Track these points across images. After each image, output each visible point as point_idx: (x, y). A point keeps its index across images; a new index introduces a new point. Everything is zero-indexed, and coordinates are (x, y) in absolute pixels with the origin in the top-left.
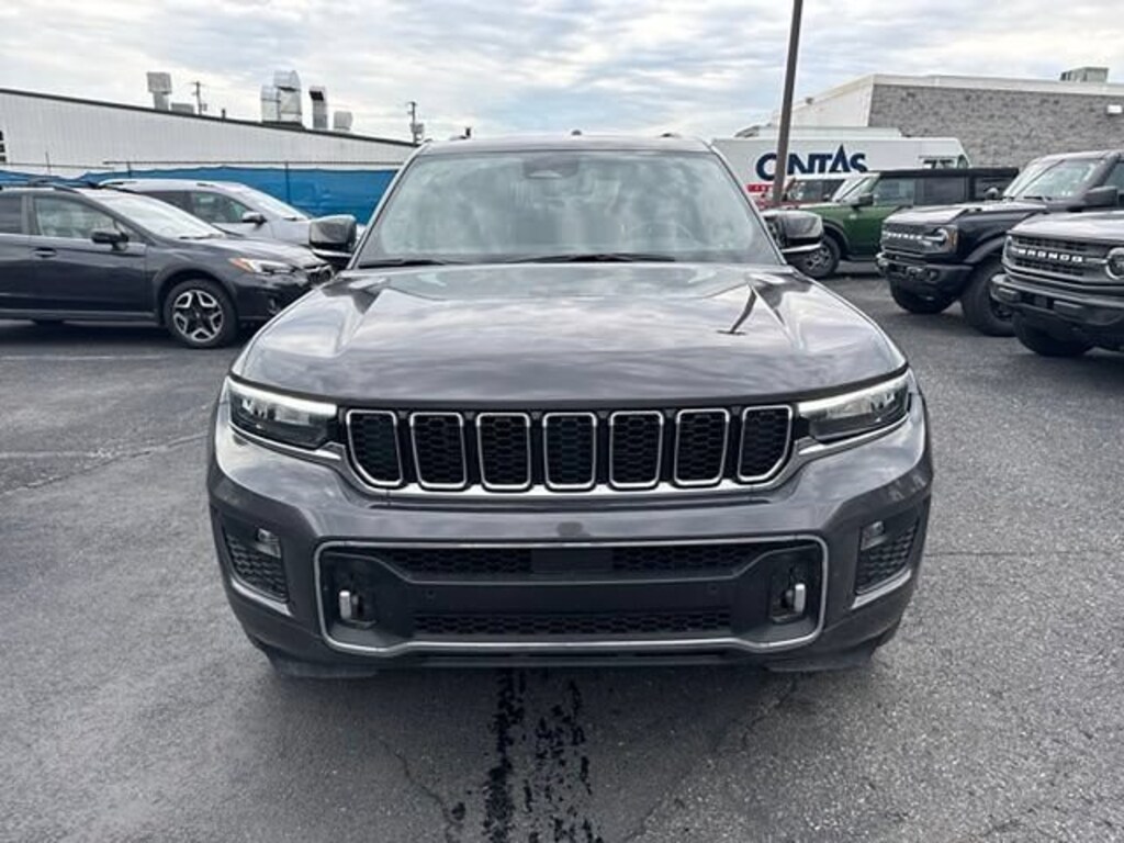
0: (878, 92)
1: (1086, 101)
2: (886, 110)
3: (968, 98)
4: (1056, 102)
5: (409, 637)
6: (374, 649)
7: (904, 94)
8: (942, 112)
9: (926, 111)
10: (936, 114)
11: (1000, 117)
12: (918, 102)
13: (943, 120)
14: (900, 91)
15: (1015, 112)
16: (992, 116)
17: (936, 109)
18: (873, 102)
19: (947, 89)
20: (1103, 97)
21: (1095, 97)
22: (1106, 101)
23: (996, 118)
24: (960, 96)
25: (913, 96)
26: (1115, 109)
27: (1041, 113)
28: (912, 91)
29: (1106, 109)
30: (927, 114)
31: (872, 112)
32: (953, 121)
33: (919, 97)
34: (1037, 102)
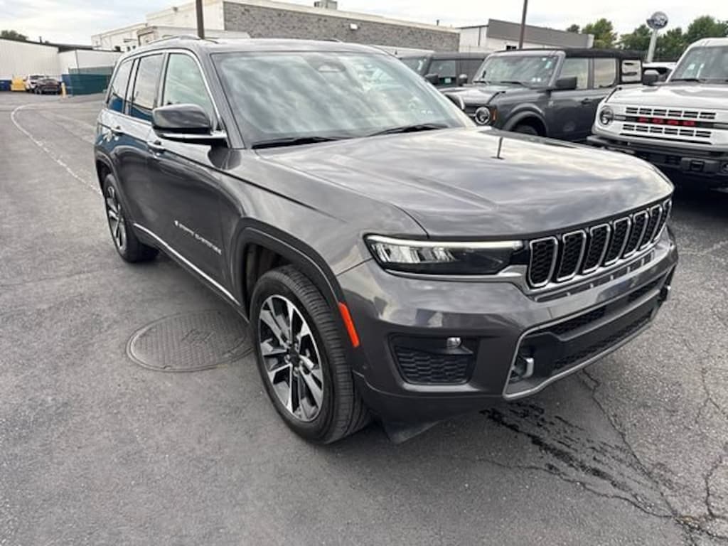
0: (227, 7)
1: (339, 21)
2: (234, 19)
3: (279, 15)
4: (325, 21)
5: (548, 376)
6: (529, 391)
7: (243, 9)
8: (267, 23)
9: (257, 21)
10: (263, 24)
11: (299, 28)
12: (251, 15)
13: (268, 28)
14: (240, 7)
15: (306, 25)
16: (294, 27)
17: (263, 21)
18: (225, 13)
19: (267, 8)
20: (348, 19)
21: (343, 18)
22: (349, 21)
23: (296, 28)
24: (275, 13)
25: (248, 11)
26: (354, 26)
27: (319, 27)
28: (247, 8)
29: (349, 26)
30: (257, 24)
31: (225, 20)
32: (273, 29)
33: (252, 12)
34: (316, 20)
